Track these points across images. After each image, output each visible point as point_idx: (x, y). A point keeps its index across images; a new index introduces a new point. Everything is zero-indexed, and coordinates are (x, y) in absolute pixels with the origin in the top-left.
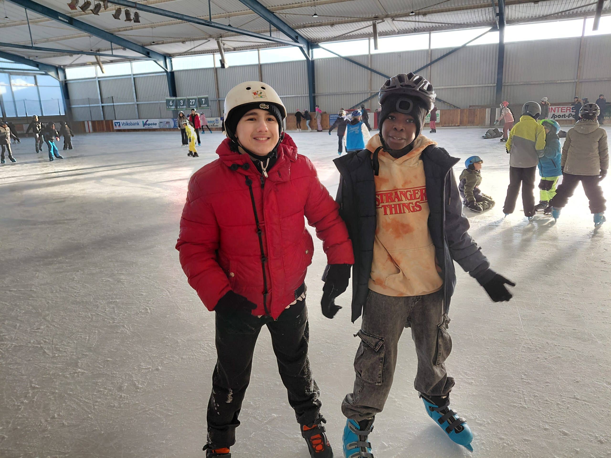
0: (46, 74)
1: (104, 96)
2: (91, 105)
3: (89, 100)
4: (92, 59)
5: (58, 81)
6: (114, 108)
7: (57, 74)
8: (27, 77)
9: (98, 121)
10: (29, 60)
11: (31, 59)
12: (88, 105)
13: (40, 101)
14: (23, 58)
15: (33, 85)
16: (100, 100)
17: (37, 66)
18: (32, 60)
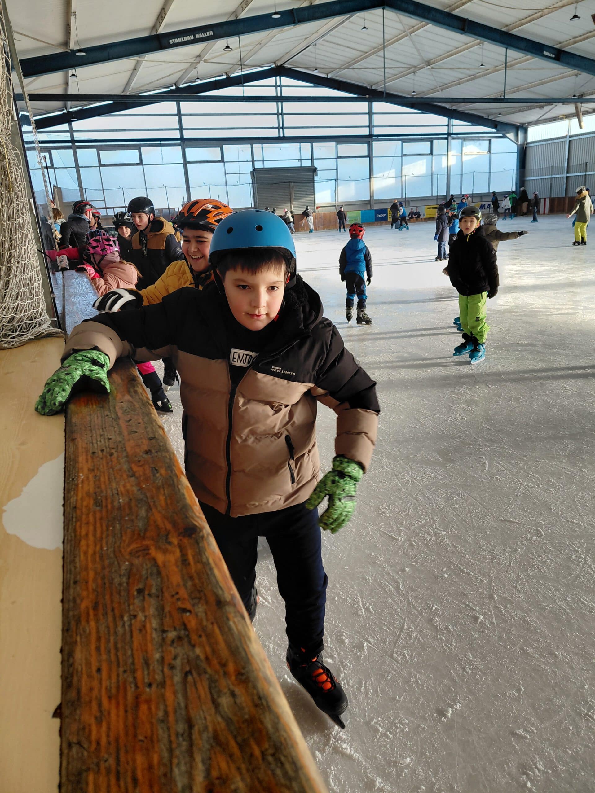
0: (504, 137)
1: (573, 163)
2: (554, 176)
3: (553, 169)
4: (570, 109)
5: (516, 145)
6: (585, 179)
7: (517, 135)
8: (481, 142)
9: (559, 199)
10: (488, 119)
11: (490, 118)
12: (550, 177)
13: (490, 173)
14: (482, 117)
15: (486, 152)
16: (566, 168)
17: (495, 127)
18: (491, 120)
